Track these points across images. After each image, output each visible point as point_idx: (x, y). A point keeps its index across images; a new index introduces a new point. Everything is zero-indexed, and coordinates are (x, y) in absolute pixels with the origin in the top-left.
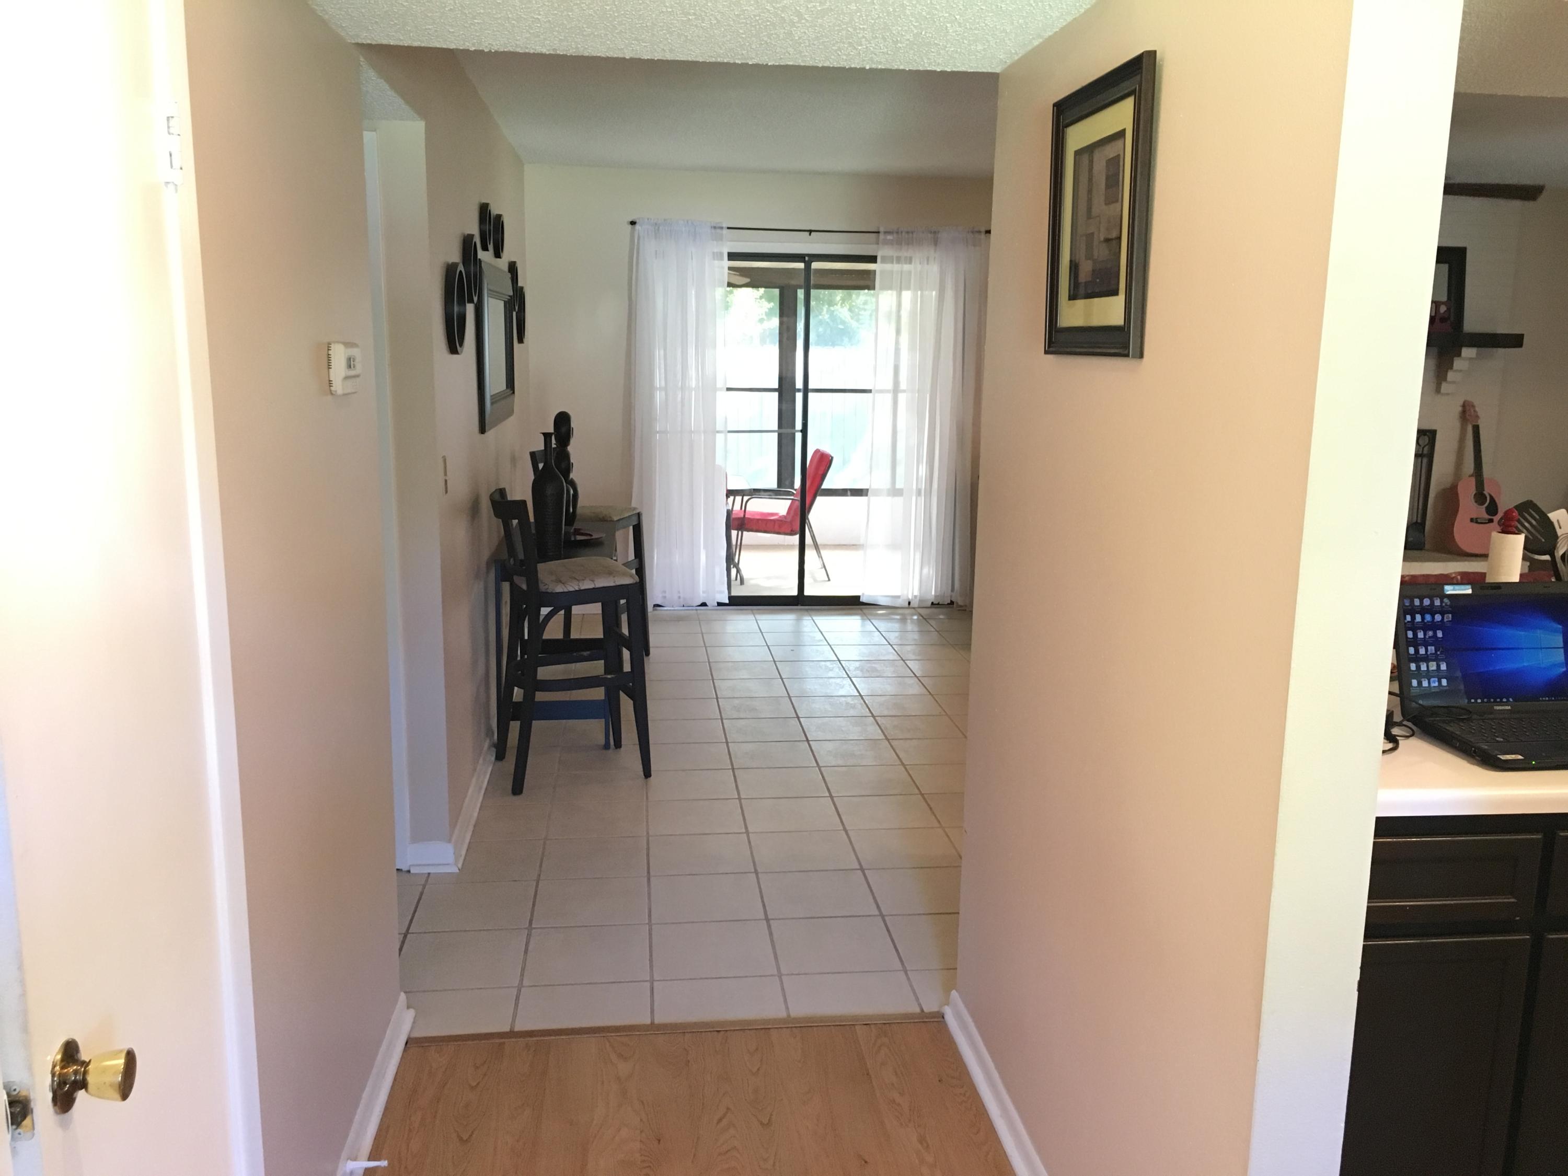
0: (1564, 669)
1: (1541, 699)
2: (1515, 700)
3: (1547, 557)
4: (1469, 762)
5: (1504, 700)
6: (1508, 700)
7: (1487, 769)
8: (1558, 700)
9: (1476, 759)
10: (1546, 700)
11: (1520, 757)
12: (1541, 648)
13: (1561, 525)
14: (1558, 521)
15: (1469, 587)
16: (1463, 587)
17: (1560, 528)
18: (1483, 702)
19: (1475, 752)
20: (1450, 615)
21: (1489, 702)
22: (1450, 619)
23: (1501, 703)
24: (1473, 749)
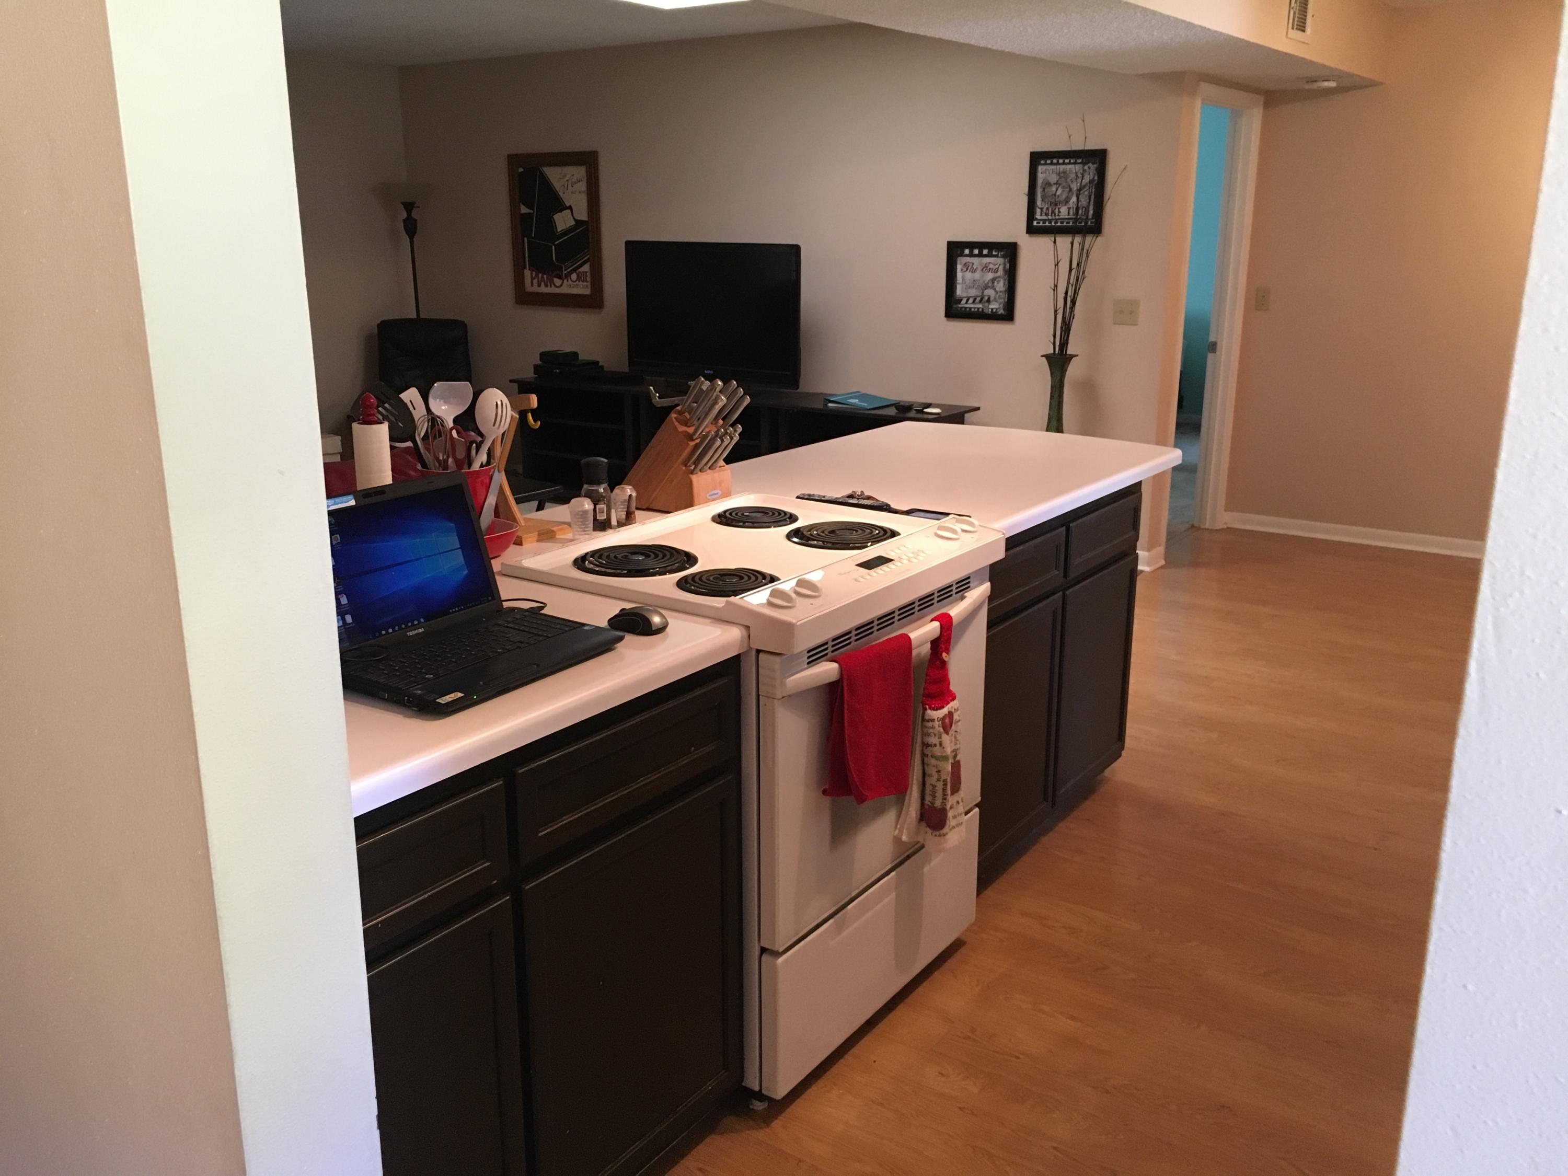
0: (466, 572)
1: (451, 611)
2: (426, 620)
3: (409, 444)
4: (406, 716)
5: (416, 622)
6: (419, 622)
7: (427, 720)
8: (468, 608)
9: (413, 710)
10: (455, 612)
11: (460, 695)
12: (440, 553)
13: (415, 407)
14: (411, 401)
15: (351, 497)
16: (344, 498)
17: (414, 409)
18: (394, 631)
19: (409, 701)
20: (338, 536)
21: (401, 629)
22: (339, 541)
23: (414, 627)
24: (406, 698)
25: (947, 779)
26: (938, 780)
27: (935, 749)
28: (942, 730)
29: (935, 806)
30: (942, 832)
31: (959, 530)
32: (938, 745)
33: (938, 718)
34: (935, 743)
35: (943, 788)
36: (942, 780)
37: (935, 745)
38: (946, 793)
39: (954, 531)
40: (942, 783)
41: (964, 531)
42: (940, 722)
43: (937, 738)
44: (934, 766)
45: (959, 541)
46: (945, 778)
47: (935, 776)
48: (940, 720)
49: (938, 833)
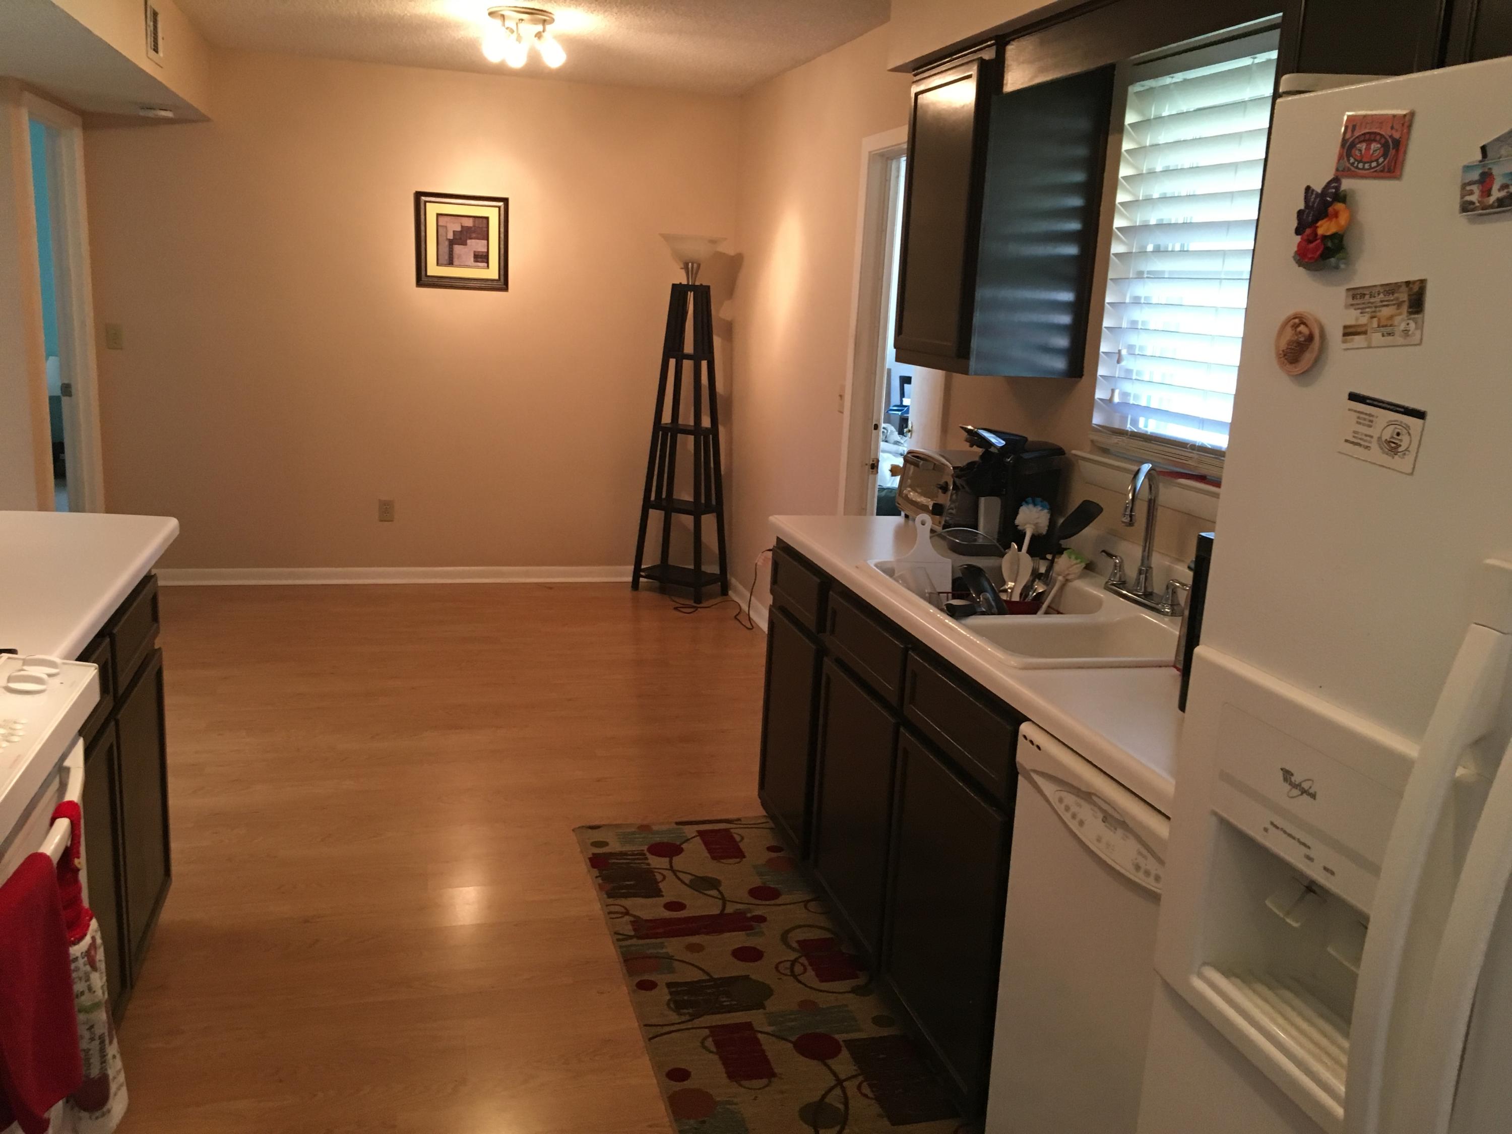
25: (104, 1034)
26: (92, 1039)
27: (83, 998)
28: (88, 968)
29: (92, 1076)
30: (105, 1109)
31: (45, 677)
32: (87, 991)
33: (82, 953)
34: (81, 990)
35: (101, 1048)
36: (97, 1037)
37: (82, 993)
38: (105, 1054)
39: (38, 680)
40: (97, 1042)
41: (50, 675)
42: (86, 959)
43: (83, 981)
44: (84, 1024)
45: (46, 692)
46: (102, 1031)
47: (87, 1035)
48: (86, 956)
49: (98, 1114)
